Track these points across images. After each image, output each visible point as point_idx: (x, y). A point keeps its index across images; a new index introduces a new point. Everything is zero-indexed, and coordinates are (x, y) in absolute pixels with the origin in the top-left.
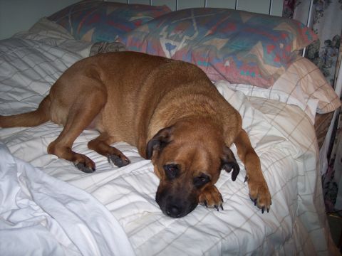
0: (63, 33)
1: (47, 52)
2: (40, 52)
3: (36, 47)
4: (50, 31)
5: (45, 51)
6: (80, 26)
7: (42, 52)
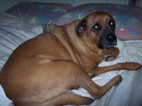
0: (18, 20)
1: (15, 32)
2: (11, 33)
3: (8, 30)
4: (10, 20)
5: (14, 32)
6: (27, 16)
7: (12, 32)
